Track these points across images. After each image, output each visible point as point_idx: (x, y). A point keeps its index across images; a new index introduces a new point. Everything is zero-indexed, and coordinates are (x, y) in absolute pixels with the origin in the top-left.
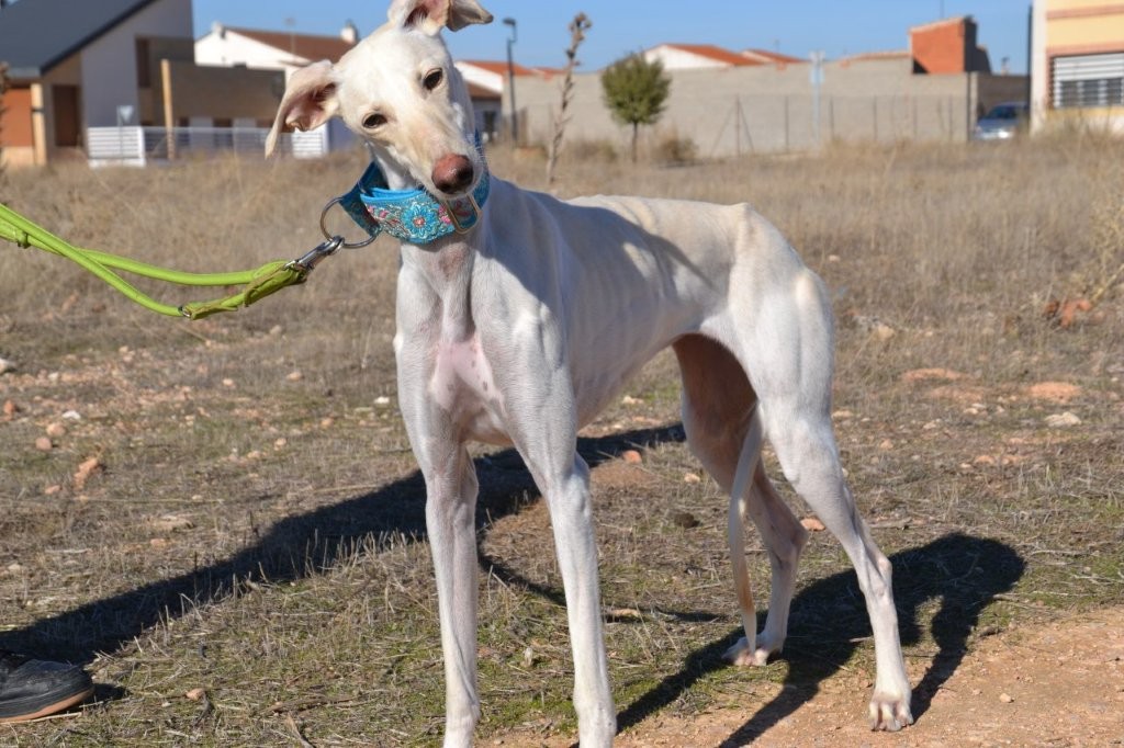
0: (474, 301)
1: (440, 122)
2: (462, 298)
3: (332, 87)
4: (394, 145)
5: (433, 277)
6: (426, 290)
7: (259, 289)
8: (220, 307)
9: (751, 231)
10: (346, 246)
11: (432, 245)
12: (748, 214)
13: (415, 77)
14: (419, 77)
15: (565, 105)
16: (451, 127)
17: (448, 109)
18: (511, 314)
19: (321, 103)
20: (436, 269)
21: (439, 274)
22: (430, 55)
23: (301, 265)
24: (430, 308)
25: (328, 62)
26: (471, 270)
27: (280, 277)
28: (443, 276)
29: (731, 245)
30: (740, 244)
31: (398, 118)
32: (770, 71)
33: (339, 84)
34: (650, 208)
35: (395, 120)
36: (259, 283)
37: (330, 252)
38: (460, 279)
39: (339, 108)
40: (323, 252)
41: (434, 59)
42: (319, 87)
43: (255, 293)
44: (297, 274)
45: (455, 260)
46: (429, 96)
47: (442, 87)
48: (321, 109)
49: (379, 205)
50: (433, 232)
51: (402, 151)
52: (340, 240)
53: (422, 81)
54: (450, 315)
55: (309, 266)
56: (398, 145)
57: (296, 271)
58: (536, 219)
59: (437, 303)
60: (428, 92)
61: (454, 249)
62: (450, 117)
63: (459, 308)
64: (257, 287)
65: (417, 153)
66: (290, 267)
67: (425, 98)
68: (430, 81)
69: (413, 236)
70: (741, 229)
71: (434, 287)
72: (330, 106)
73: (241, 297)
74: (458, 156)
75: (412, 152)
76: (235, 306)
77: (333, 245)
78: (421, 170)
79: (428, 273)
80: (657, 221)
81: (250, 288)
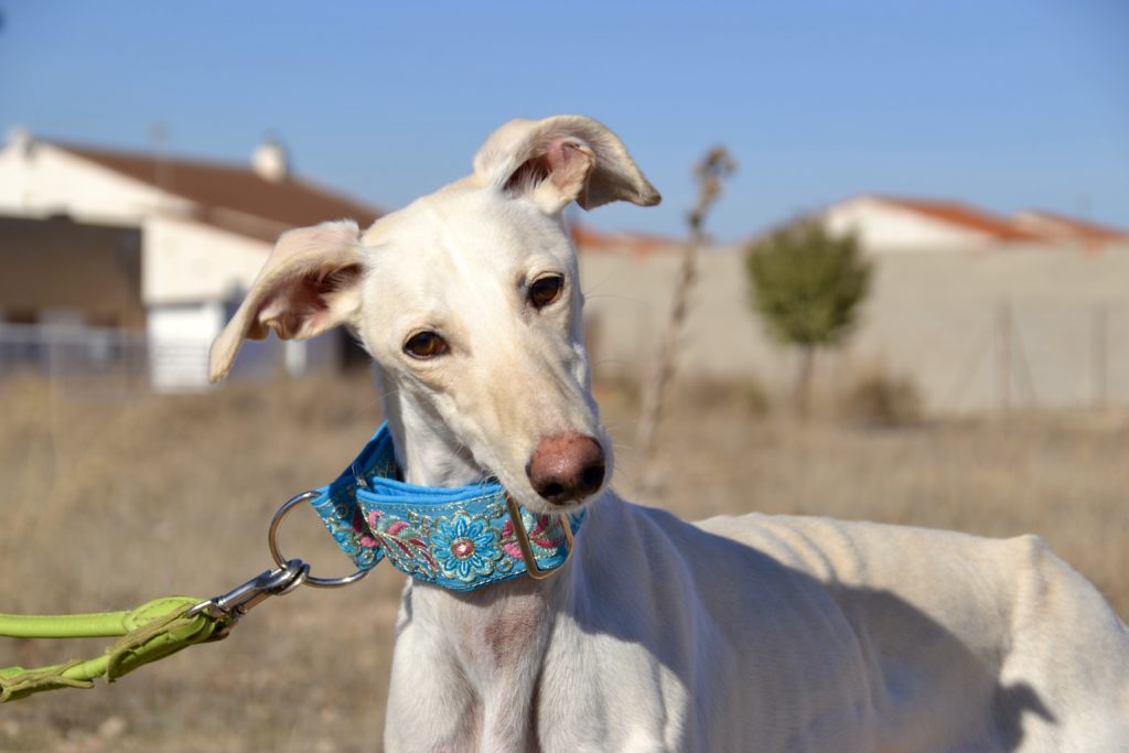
0: (544, 709)
1: (551, 370)
2: (523, 701)
3: (354, 271)
4: (452, 395)
5: (471, 656)
6: (452, 679)
7: (137, 651)
8: (58, 680)
9: (1043, 589)
10: (311, 581)
11: (480, 593)
12: (1037, 556)
13: (512, 279)
14: (521, 281)
15: (679, 313)
16: (568, 383)
17: (566, 349)
18: (613, 735)
19: (325, 297)
20: (477, 641)
21: (484, 652)
22: (545, 248)
23: (222, 609)
24: (456, 717)
25: (353, 226)
26: (545, 650)
27: (180, 629)
28: (490, 656)
29: (1004, 613)
30: (1021, 612)
31: (475, 351)
32: (1069, 255)
33: (368, 269)
34: (851, 543)
35: (467, 353)
36: (139, 640)
37: (279, 590)
38: (524, 664)
39: (358, 311)
40: (266, 587)
41: (552, 257)
42: (331, 268)
43: (131, 657)
44: (213, 625)
45: (516, 629)
46: (535, 320)
47: (557, 308)
48: (323, 306)
49: (389, 510)
50: (487, 570)
51: (467, 410)
52: (301, 568)
53: (524, 290)
54: (497, 732)
55: (236, 610)
56: (462, 397)
57: (211, 619)
58: (655, 560)
59: (470, 707)
60: (533, 311)
61: (518, 606)
62: (568, 365)
63: (516, 720)
64: (137, 646)
65: (500, 417)
66: (200, 613)
67: (527, 321)
68: (540, 292)
69: (448, 574)
70: (1024, 585)
71: (471, 674)
72: (342, 306)
73: (103, 661)
74: (584, 438)
75: (490, 415)
76: (90, 680)
77: (287, 576)
78: (502, 450)
79: (463, 647)
80: (862, 565)
81: (122, 646)
